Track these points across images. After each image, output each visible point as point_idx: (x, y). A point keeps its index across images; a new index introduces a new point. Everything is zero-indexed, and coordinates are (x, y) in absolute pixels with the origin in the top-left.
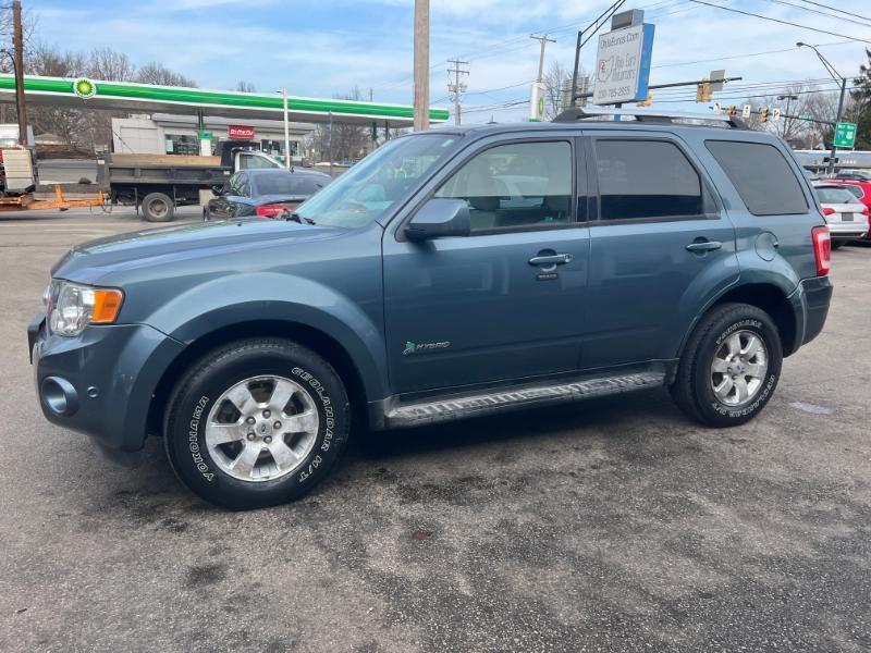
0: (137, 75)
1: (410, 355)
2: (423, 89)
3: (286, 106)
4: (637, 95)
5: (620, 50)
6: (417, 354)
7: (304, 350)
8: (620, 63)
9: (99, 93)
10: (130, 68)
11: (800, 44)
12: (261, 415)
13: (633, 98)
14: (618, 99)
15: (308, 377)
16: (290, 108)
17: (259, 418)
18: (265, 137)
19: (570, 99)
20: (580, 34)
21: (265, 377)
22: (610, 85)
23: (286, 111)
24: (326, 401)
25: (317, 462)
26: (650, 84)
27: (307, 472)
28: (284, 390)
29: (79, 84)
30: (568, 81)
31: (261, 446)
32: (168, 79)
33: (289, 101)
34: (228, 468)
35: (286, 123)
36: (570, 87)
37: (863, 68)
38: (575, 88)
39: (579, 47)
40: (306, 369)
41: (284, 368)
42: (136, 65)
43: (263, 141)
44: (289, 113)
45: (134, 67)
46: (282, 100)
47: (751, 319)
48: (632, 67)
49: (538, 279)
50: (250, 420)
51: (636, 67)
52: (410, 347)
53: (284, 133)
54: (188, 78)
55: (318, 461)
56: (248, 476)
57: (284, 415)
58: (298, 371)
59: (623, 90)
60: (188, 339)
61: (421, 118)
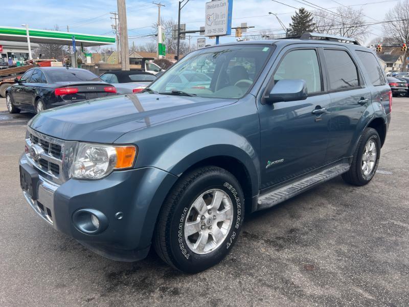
1: (269, 168)
2: (124, 26)
3: (28, 34)
4: (227, 32)
5: (217, 11)
6: (272, 167)
8: (217, 16)
11: (270, 13)
12: (207, 213)
13: (225, 34)
14: (217, 34)
15: (230, 187)
16: (30, 35)
17: (207, 215)
18: (9, 51)
19: (177, 33)
20: (180, 3)
21: (210, 191)
22: (213, 27)
23: (28, 37)
24: (238, 199)
25: (234, 235)
26: (232, 27)
27: (230, 242)
28: (219, 196)
30: (175, 26)
31: (208, 232)
33: (29, 31)
34: (194, 248)
35: (29, 44)
36: (177, 28)
37: (290, 25)
38: (179, 29)
39: (180, 9)
43: (8, 53)
44: (30, 38)
46: (25, 31)
48: (224, 19)
49: (315, 121)
50: (203, 217)
51: (226, 19)
52: (269, 163)
53: (28, 49)
56: (203, 252)
57: (218, 212)
58: (226, 184)
59: (220, 30)
60: (179, 174)
61: (124, 41)
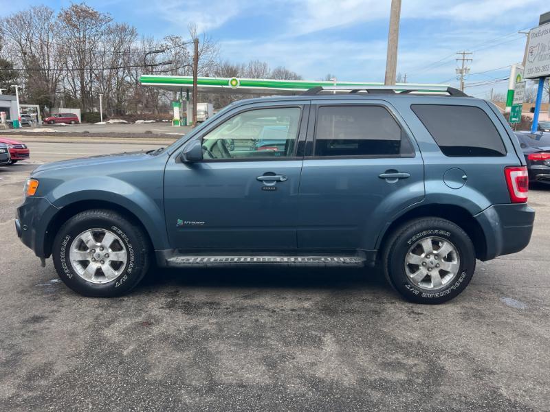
0: (271, 74)
1: (180, 227)
6: (184, 226)
7: (120, 218)
8: (543, 48)
9: (241, 85)
10: (268, 70)
12: (98, 249)
14: (541, 74)
15: (120, 232)
17: (98, 251)
21: (99, 230)
22: (536, 64)
24: (130, 246)
27: (119, 282)
28: (109, 238)
29: (232, 81)
31: (98, 265)
32: (287, 75)
34: (81, 273)
40: (119, 228)
41: (108, 225)
42: (271, 68)
45: (270, 70)
47: (440, 229)
49: (263, 189)
50: (93, 251)
52: (180, 222)
54: (298, 74)
55: (125, 278)
56: (91, 280)
57: (110, 250)
58: (115, 228)
59: (546, 68)
60: (60, 206)
